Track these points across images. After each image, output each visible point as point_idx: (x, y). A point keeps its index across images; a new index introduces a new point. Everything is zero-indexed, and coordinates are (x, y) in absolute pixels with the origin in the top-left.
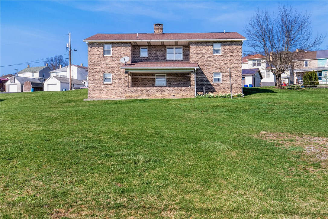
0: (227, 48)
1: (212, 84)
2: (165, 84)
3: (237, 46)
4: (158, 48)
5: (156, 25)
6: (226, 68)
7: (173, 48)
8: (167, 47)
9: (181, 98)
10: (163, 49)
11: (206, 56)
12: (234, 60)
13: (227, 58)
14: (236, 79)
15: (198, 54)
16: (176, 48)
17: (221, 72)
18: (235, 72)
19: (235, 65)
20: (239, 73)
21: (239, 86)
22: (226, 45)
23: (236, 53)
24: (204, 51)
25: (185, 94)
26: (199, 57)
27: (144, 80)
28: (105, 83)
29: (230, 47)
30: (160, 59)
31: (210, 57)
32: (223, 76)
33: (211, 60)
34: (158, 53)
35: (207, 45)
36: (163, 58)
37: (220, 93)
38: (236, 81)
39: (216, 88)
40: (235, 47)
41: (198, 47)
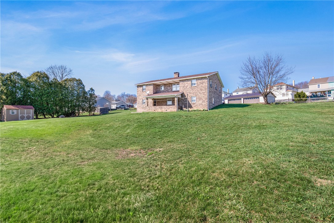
0: (199, 82)
1: (191, 103)
2: (171, 104)
3: (205, 80)
4: (168, 85)
5: (175, 73)
6: (198, 93)
7: (175, 85)
8: (173, 84)
9: (170, 111)
10: (170, 85)
11: (188, 87)
12: (203, 89)
13: (199, 87)
14: (204, 100)
15: (184, 87)
16: (177, 84)
17: (196, 96)
18: (204, 96)
19: (203, 91)
20: (206, 96)
21: (206, 104)
22: (198, 80)
23: (204, 84)
24: (187, 84)
25: (172, 110)
26: (184, 88)
27: (162, 102)
28: (143, 104)
29: (201, 81)
30: (169, 90)
31: (190, 88)
32: (197, 98)
33: (190, 89)
34: (168, 88)
35: (188, 81)
36: (170, 90)
37: (195, 109)
38: (204, 101)
39: (193, 106)
40: (204, 80)
41: (183, 83)
